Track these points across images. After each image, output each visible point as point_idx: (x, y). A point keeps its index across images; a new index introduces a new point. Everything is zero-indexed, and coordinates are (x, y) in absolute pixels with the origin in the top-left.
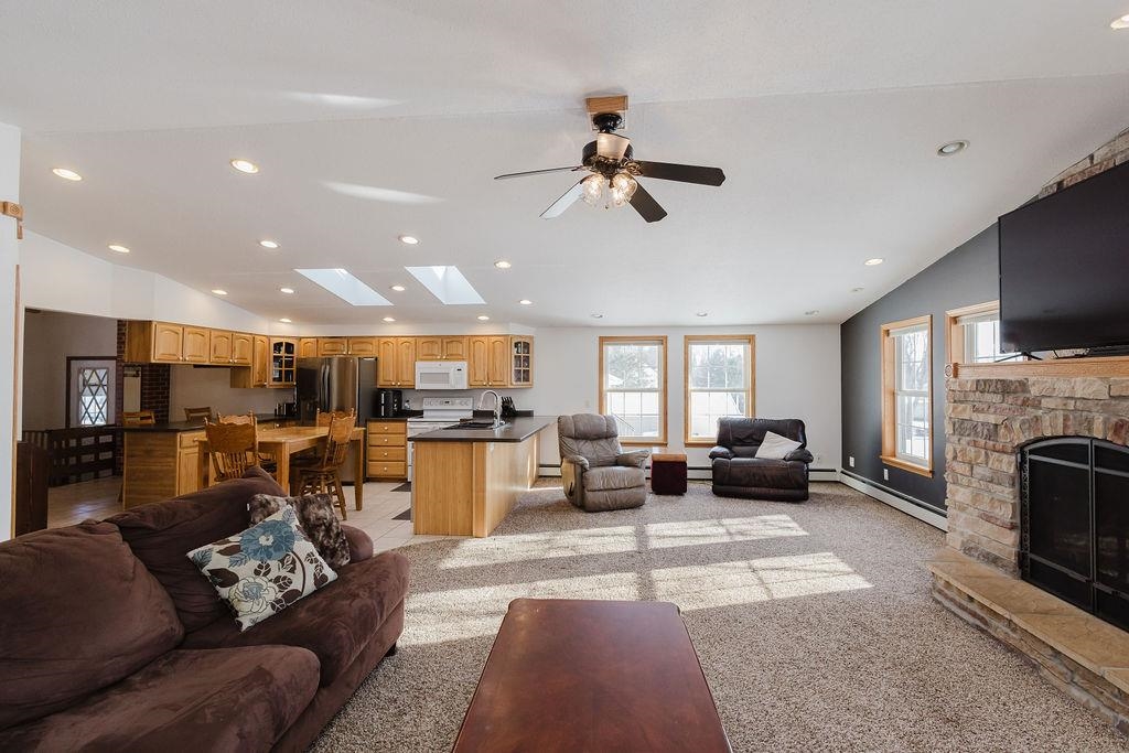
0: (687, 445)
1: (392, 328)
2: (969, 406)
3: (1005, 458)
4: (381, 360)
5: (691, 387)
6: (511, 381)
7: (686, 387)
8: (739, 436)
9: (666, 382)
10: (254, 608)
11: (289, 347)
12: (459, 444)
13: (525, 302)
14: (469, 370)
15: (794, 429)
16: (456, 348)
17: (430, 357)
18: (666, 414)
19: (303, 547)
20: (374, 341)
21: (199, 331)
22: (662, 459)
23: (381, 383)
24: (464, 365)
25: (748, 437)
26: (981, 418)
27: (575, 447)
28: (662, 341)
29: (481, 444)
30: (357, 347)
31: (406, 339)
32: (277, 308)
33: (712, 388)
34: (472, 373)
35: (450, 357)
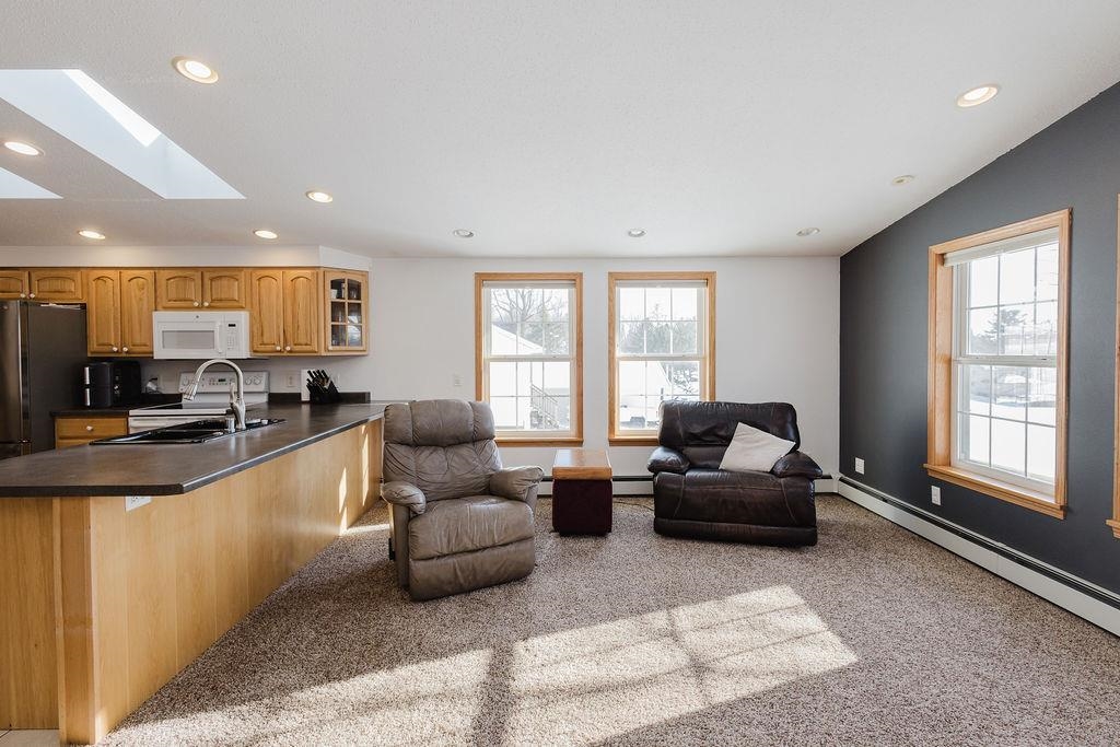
0: (614, 443)
1: (106, 252)
4: (92, 308)
5: (619, 353)
6: (326, 345)
7: (611, 353)
8: (693, 430)
9: (580, 345)
13: (320, 197)
14: (251, 326)
15: (778, 418)
16: (233, 290)
17: (182, 304)
18: (580, 395)
20: (77, 275)
22: (570, 476)
23: (94, 346)
24: (242, 318)
25: (706, 433)
27: (411, 464)
28: (574, 280)
30: (46, 285)
31: (137, 273)
33: (651, 354)
34: (257, 332)
35: (217, 304)
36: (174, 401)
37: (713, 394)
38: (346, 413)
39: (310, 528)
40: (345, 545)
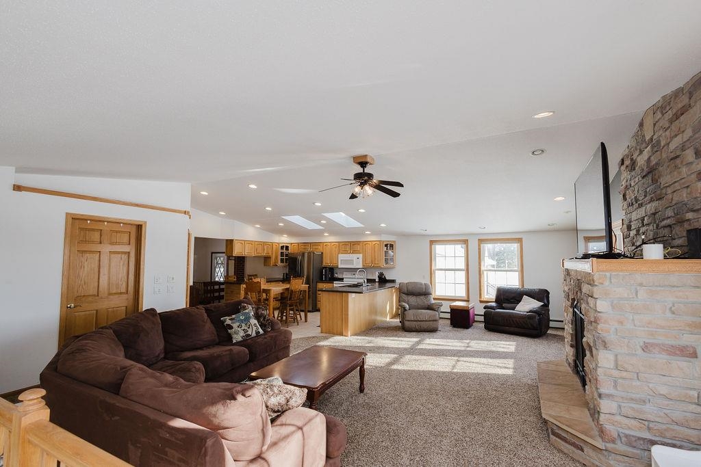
0: (482, 302)
1: (329, 238)
4: (324, 253)
6: (383, 264)
7: (480, 268)
8: (507, 297)
9: (468, 265)
10: (238, 338)
11: (287, 247)
12: (338, 293)
13: (383, 225)
14: (363, 258)
15: (542, 295)
16: (358, 248)
17: (345, 252)
18: (468, 283)
19: (254, 321)
20: (321, 244)
21: (250, 242)
22: (455, 308)
23: (324, 264)
24: (360, 256)
25: (512, 299)
28: (465, 242)
29: (346, 294)
30: (314, 247)
31: (335, 243)
32: (281, 232)
33: (497, 269)
34: (364, 260)
35: (354, 252)
36: (342, 280)
37: (523, 286)
38: (388, 285)
39: (379, 318)
40: (389, 322)
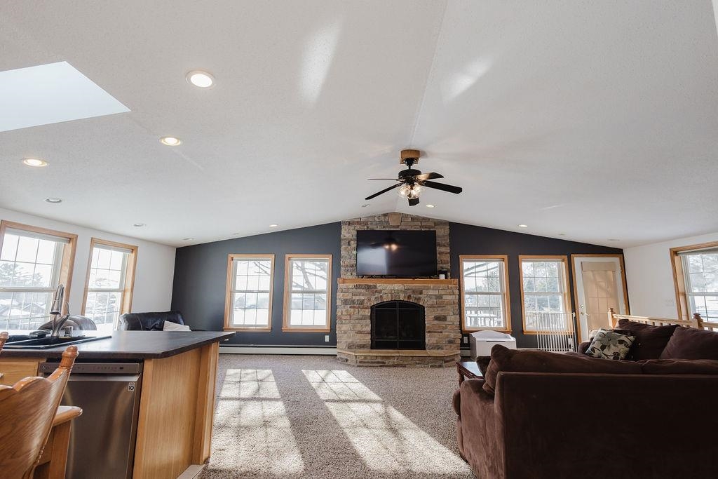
2: (350, 295)
3: (367, 310)
26: (357, 298)
28: (70, 239)
